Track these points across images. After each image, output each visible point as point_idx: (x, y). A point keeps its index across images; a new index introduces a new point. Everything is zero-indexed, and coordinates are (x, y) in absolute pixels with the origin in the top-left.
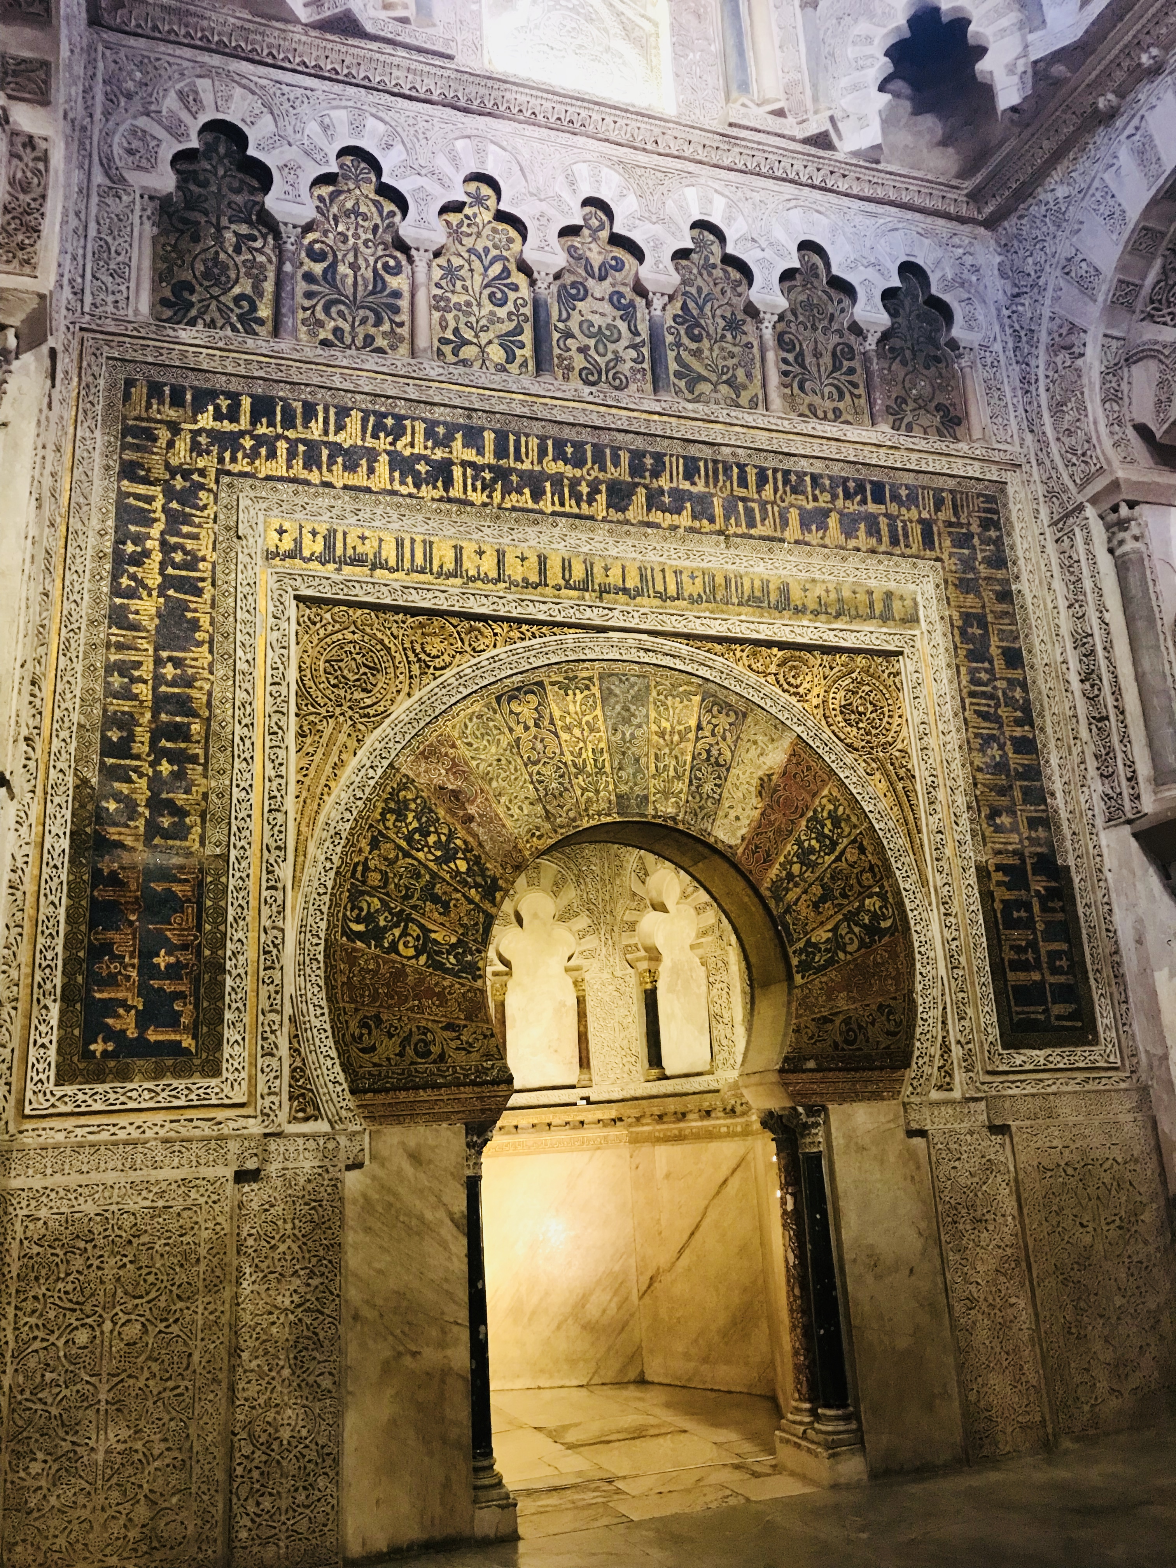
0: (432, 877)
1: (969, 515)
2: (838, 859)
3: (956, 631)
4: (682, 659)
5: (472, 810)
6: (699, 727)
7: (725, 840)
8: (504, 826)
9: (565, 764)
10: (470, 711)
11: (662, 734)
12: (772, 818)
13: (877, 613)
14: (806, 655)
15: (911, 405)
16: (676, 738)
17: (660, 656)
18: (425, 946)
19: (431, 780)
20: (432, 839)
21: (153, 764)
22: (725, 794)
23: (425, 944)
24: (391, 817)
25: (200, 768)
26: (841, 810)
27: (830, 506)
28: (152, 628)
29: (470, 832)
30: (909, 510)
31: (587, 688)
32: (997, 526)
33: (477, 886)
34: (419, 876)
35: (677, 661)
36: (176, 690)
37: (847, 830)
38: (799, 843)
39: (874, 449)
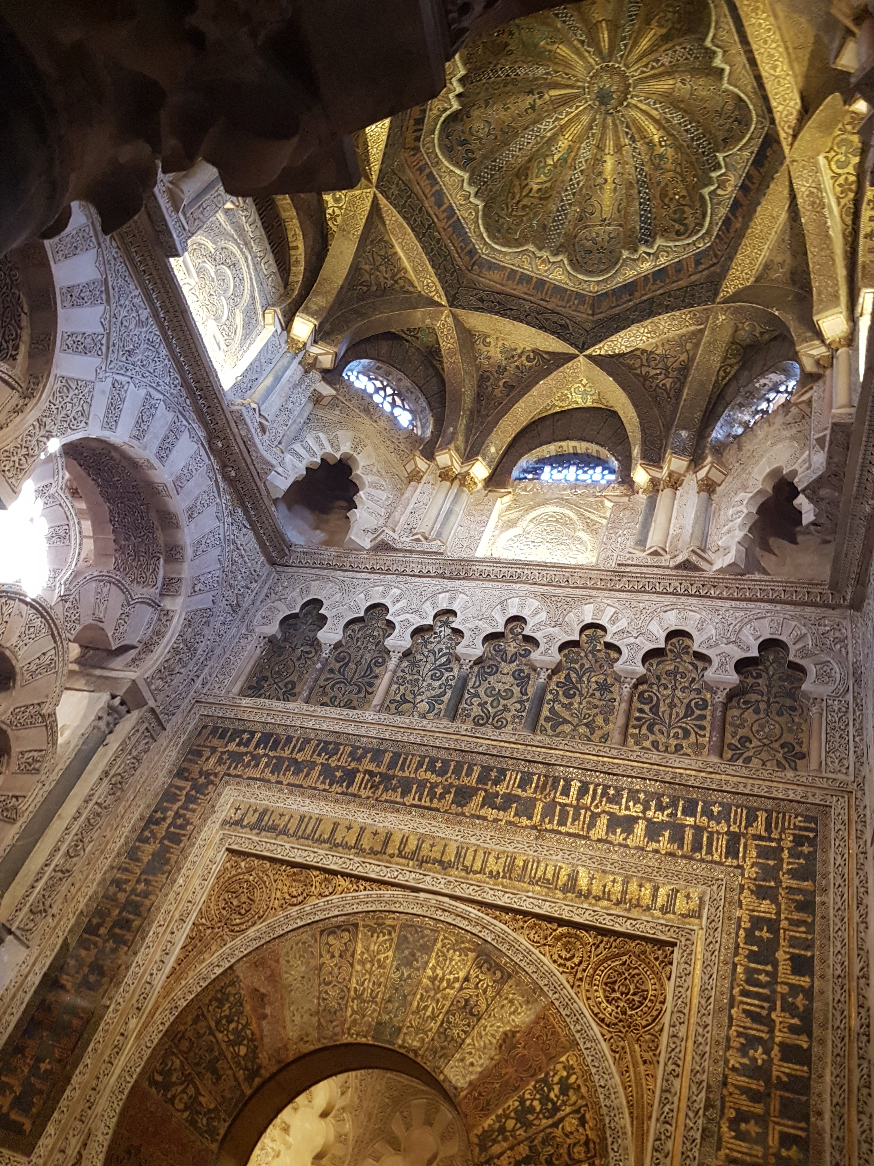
0: (220, 1054)
1: (783, 831)
2: (555, 1125)
3: (742, 933)
4: (470, 921)
5: (268, 1011)
6: (467, 979)
7: (454, 1081)
8: (284, 1027)
9: (349, 990)
10: (299, 938)
11: (433, 979)
12: (503, 1072)
13: (659, 905)
14: (583, 934)
15: (755, 743)
16: (445, 984)
17: (453, 916)
18: (193, 1105)
19: (252, 983)
20: (232, 1026)
21: (105, 942)
22: (468, 1041)
23: (192, 1103)
24: (215, 1004)
25: (126, 948)
26: (572, 1079)
27: (641, 815)
28: (146, 859)
29: (259, 1025)
30: (718, 823)
31: (390, 933)
32: (812, 842)
33: (246, 1069)
34: (212, 1050)
35: (466, 923)
36: (138, 899)
37: (573, 1098)
38: (522, 1101)
39: (693, 773)
